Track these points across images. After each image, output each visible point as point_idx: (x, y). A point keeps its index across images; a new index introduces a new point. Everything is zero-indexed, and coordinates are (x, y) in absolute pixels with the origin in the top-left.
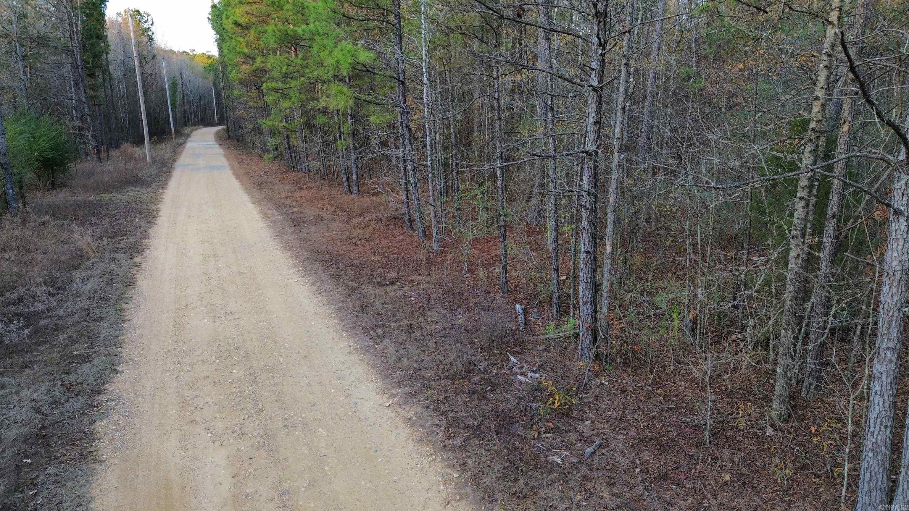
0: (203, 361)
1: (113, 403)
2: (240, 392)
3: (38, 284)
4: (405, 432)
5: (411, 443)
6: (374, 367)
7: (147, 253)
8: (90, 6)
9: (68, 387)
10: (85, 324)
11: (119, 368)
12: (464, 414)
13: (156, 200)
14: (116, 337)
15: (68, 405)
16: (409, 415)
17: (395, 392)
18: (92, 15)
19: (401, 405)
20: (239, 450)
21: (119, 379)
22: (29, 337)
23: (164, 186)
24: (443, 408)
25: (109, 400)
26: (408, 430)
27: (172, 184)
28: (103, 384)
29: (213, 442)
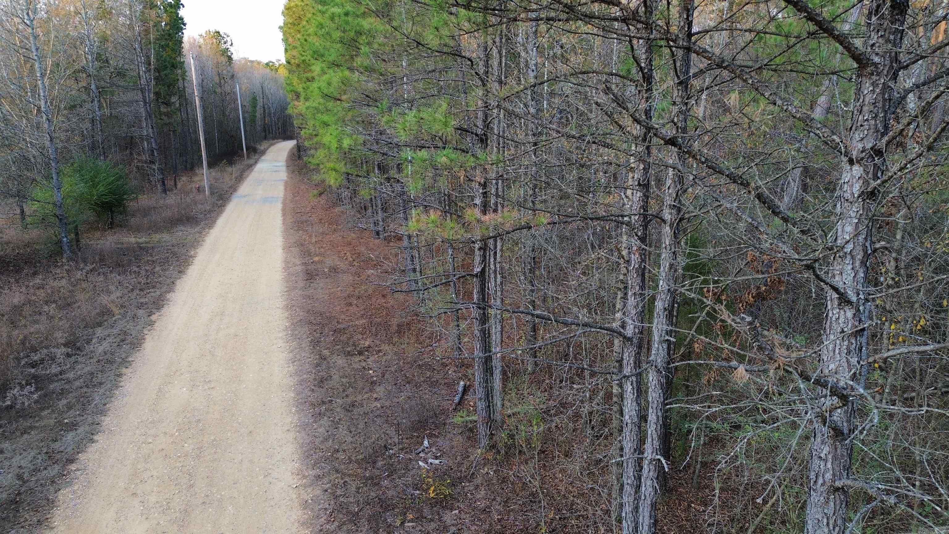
0: (165, 433)
1: (79, 473)
2: (182, 466)
3: (57, 346)
4: (297, 514)
5: (296, 524)
6: (301, 447)
7: (164, 310)
8: (166, 37)
9: (50, 455)
10: (85, 390)
11: (96, 438)
12: (351, 500)
13: (196, 243)
14: (105, 405)
15: (45, 472)
16: (306, 497)
17: (307, 474)
18: (168, 46)
19: (305, 487)
20: (158, 524)
21: (93, 448)
22: (36, 402)
23: (211, 225)
24: (339, 492)
25: (78, 470)
26: (300, 513)
27: (221, 221)
28: (78, 453)
29: (142, 515)
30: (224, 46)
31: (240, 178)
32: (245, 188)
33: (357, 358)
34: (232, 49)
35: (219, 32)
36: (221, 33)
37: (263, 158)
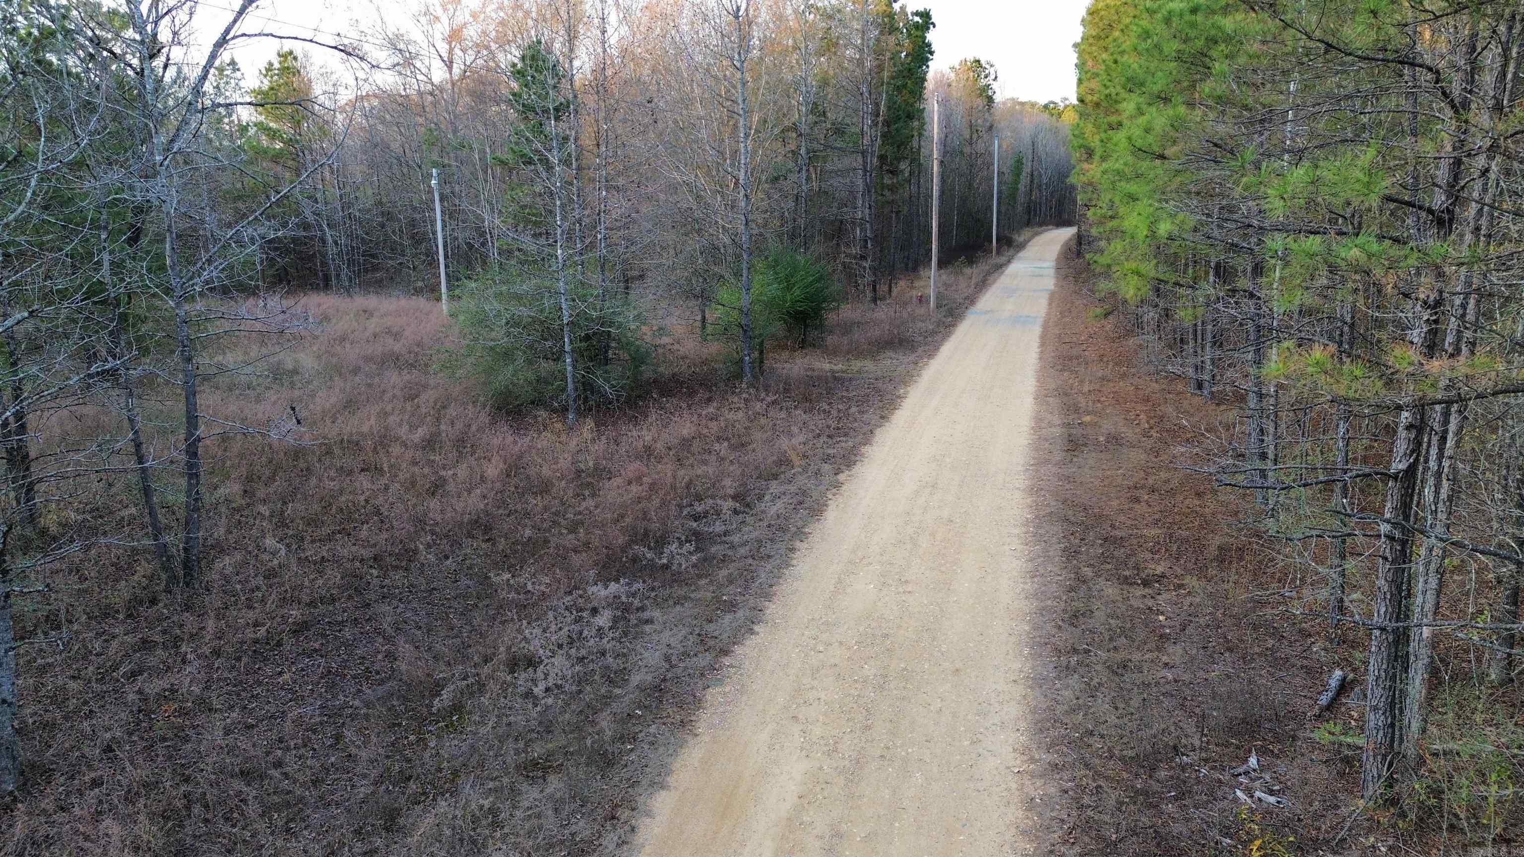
0: (841, 643)
1: (732, 670)
2: (859, 696)
3: (724, 498)
4: (1015, 813)
5: (1013, 831)
6: (1033, 712)
7: (857, 469)
8: (905, 73)
9: (702, 639)
10: (750, 561)
11: (756, 628)
12: (1107, 818)
13: (907, 379)
14: (771, 586)
15: (695, 659)
16: (1033, 794)
17: (1037, 757)
18: (905, 86)
19: (1033, 777)
20: (821, 768)
21: (751, 642)
22: (694, 566)
23: (932, 351)
24: (1086, 800)
25: (731, 666)
26: (1020, 814)
27: (947, 348)
28: (734, 643)
29: (802, 749)
30: (984, 82)
31: (983, 285)
32: (987, 300)
33: (1139, 591)
34: (995, 86)
35: (978, 61)
36: (983, 62)
37: (1021, 254)
